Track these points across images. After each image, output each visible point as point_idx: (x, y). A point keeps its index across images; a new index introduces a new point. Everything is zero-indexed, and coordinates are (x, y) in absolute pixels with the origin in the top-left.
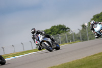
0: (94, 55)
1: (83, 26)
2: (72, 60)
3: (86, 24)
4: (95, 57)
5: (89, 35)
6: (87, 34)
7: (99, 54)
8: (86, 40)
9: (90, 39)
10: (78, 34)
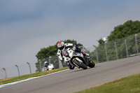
0: (115, 82)
1: (101, 42)
2: (85, 89)
3: (105, 39)
4: (117, 84)
5: (108, 54)
6: (106, 53)
7: (123, 79)
8: (105, 61)
9: (110, 60)
10: (93, 53)
